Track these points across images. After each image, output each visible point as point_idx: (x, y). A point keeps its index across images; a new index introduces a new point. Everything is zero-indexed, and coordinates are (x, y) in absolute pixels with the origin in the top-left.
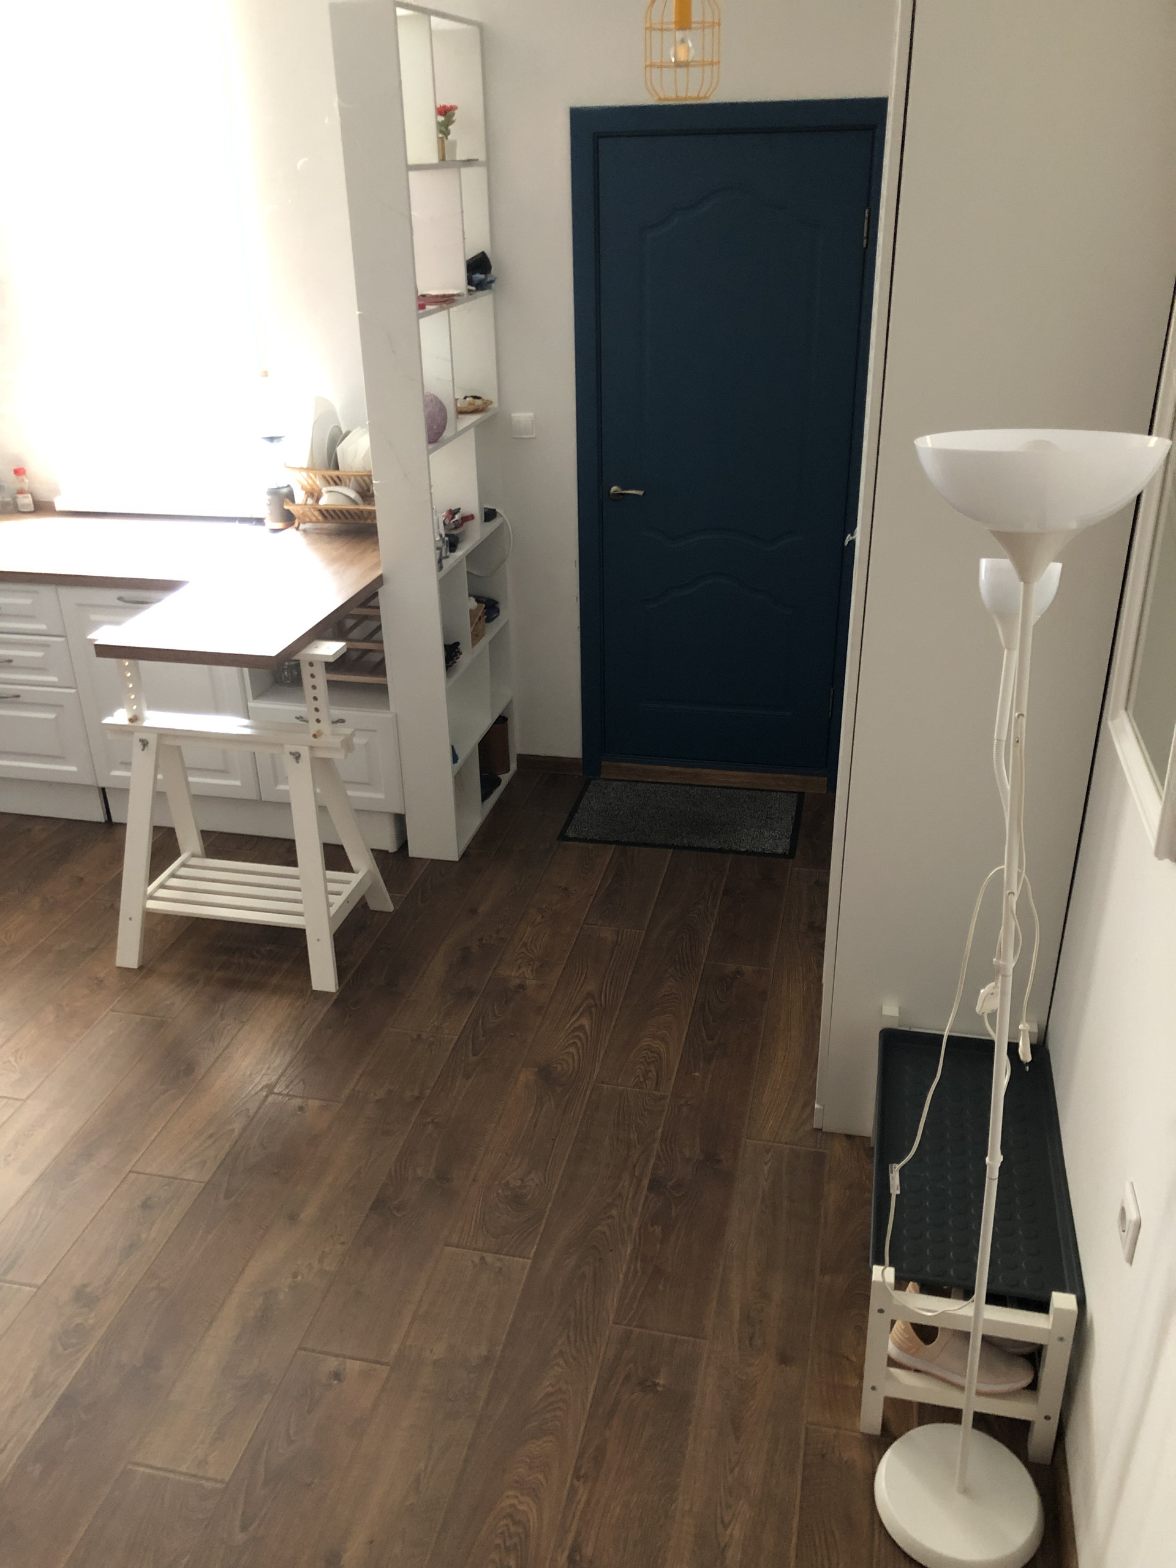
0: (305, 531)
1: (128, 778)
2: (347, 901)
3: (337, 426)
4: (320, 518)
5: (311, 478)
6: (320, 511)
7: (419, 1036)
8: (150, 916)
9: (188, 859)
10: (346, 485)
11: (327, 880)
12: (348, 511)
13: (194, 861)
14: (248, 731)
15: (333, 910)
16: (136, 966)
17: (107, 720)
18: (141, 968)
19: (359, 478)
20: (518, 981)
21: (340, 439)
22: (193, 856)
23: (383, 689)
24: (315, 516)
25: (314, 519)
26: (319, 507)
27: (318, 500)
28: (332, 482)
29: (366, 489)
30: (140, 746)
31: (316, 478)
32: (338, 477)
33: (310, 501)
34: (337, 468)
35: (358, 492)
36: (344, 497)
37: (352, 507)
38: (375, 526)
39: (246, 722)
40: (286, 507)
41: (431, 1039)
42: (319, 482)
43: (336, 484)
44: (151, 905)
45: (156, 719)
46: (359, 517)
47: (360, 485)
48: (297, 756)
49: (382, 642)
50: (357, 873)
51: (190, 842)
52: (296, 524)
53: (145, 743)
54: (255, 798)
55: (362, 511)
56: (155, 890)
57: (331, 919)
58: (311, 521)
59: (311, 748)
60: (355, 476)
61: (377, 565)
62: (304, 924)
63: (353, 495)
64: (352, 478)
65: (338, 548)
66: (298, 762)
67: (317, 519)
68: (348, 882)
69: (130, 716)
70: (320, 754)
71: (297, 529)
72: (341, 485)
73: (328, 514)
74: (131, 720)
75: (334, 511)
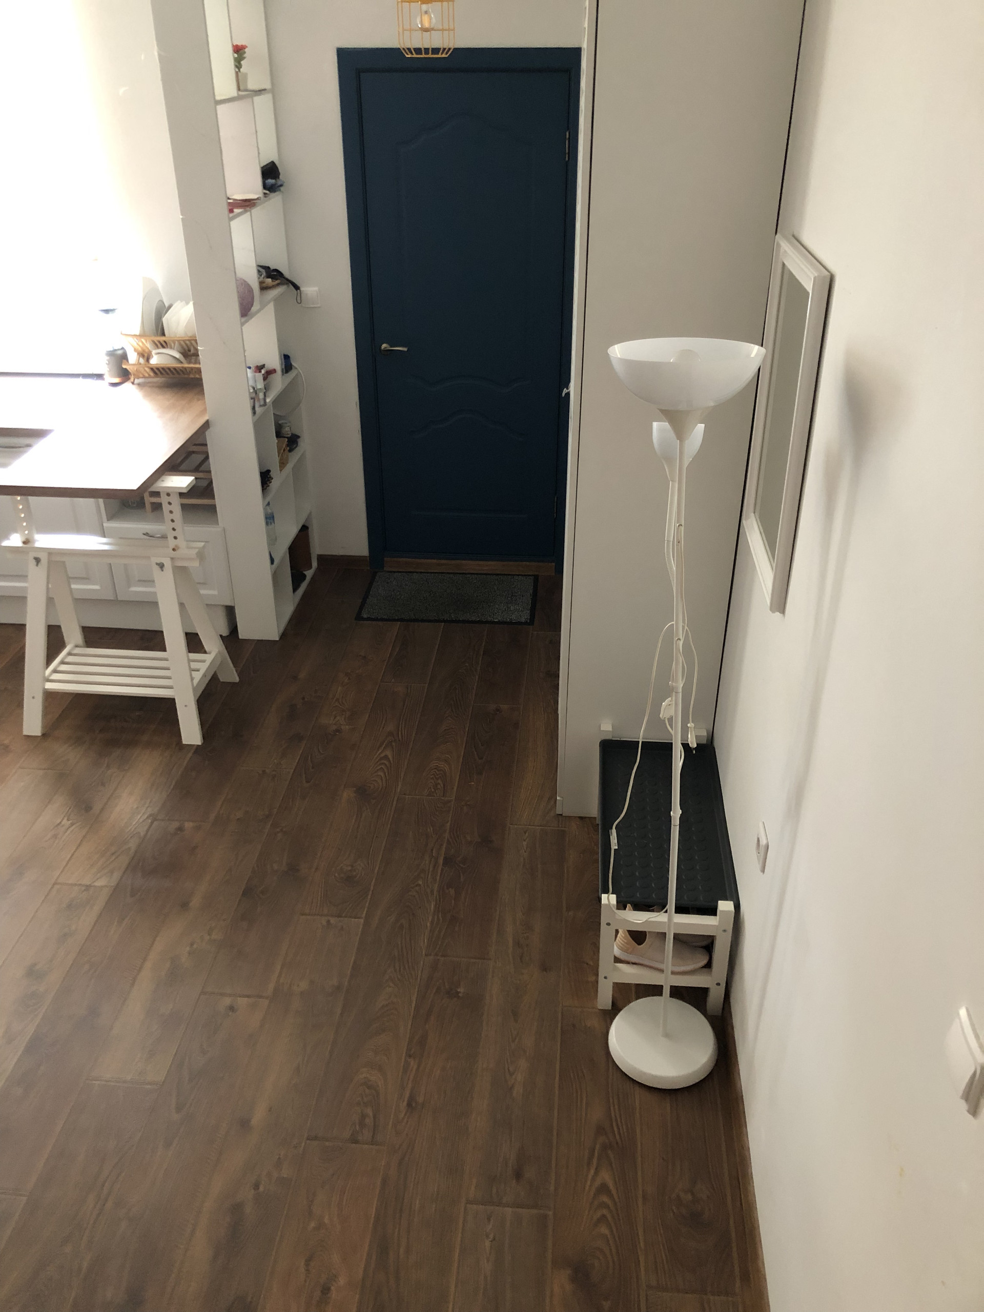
0: (139, 384)
1: (25, 589)
2: (204, 675)
3: (160, 300)
4: (152, 374)
5: (142, 342)
6: (152, 369)
7: (264, 772)
8: (50, 696)
9: (72, 649)
10: (171, 348)
11: (189, 661)
12: (175, 369)
13: (77, 651)
14: (106, 547)
15: (196, 682)
16: (39, 734)
17: (6, 543)
18: (44, 735)
19: (182, 343)
20: (334, 727)
21: (165, 311)
22: (77, 646)
23: (212, 509)
24: (147, 373)
25: (147, 375)
26: (150, 366)
27: (148, 360)
28: (159, 345)
29: (187, 349)
30: (34, 562)
31: (146, 342)
32: (165, 342)
33: (142, 361)
34: (163, 334)
35: (182, 353)
36: (171, 358)
37: (179, 365)
38: (201, 379)
39: (104, 540)
40: (124, 367)
41: (274, 773)
42: (149, 345)
43: (163, 347)
44: (49, 686)
45: (45, 541)
46: (183, 373)
47: (182, 347)
48: (161, 566)
49: (210, 472)
50: (210, 653)
51: (73, 636)
52: (132, 379)
53: (38, 560)
54: (111, 597)
55: (185, 368)
56: (50, 675)
57: (195, 689)
58: (144, 377)
59: (172, 559)
60: (177, 341)
61: (204, 411)
62: (173, 694)
63: (177, 355)
64: (177, 342)
65: (167, 398)
66: (162, 571)
67: (149, 375)
68: (204, 661)
69: (24, 539)
70: (179, 564)
71: (133, 383)
72: (168, 347)
73: (158, 371)
74: (24, 543)
75: (163, 368)
